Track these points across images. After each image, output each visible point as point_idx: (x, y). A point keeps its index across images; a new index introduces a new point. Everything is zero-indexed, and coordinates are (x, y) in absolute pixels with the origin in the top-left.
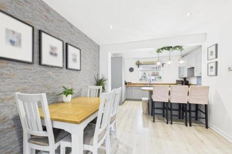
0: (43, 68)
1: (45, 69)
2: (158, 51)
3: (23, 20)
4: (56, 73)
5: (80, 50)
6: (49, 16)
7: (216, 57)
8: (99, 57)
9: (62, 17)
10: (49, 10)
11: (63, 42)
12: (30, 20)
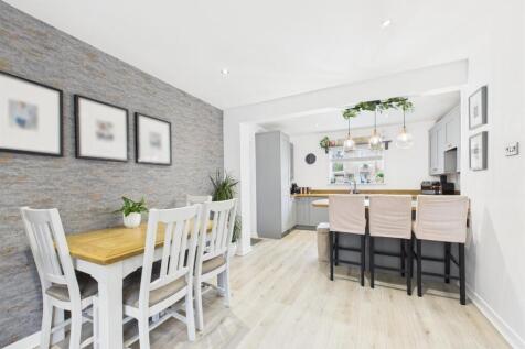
0: (83, 164)
1: (88, 166)
2: (348, 114)
3: (42, 80)
4: (112, 171)
5: (170, 124)
6: (94, 66)
7: (485, 121)
8: (221, 134)
9: (124, 64)
10: (94, 56)
11: (127, 111)
12: (55, 79)
